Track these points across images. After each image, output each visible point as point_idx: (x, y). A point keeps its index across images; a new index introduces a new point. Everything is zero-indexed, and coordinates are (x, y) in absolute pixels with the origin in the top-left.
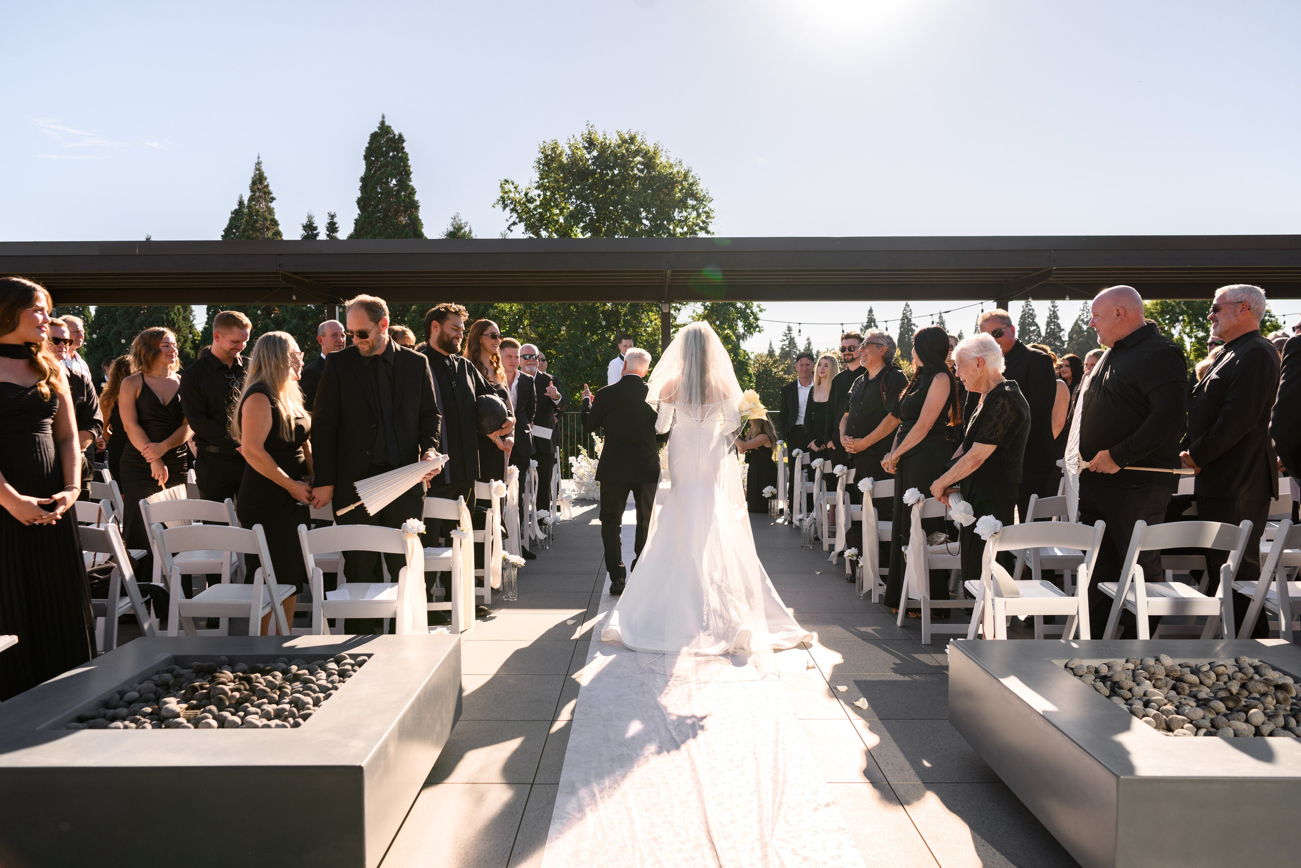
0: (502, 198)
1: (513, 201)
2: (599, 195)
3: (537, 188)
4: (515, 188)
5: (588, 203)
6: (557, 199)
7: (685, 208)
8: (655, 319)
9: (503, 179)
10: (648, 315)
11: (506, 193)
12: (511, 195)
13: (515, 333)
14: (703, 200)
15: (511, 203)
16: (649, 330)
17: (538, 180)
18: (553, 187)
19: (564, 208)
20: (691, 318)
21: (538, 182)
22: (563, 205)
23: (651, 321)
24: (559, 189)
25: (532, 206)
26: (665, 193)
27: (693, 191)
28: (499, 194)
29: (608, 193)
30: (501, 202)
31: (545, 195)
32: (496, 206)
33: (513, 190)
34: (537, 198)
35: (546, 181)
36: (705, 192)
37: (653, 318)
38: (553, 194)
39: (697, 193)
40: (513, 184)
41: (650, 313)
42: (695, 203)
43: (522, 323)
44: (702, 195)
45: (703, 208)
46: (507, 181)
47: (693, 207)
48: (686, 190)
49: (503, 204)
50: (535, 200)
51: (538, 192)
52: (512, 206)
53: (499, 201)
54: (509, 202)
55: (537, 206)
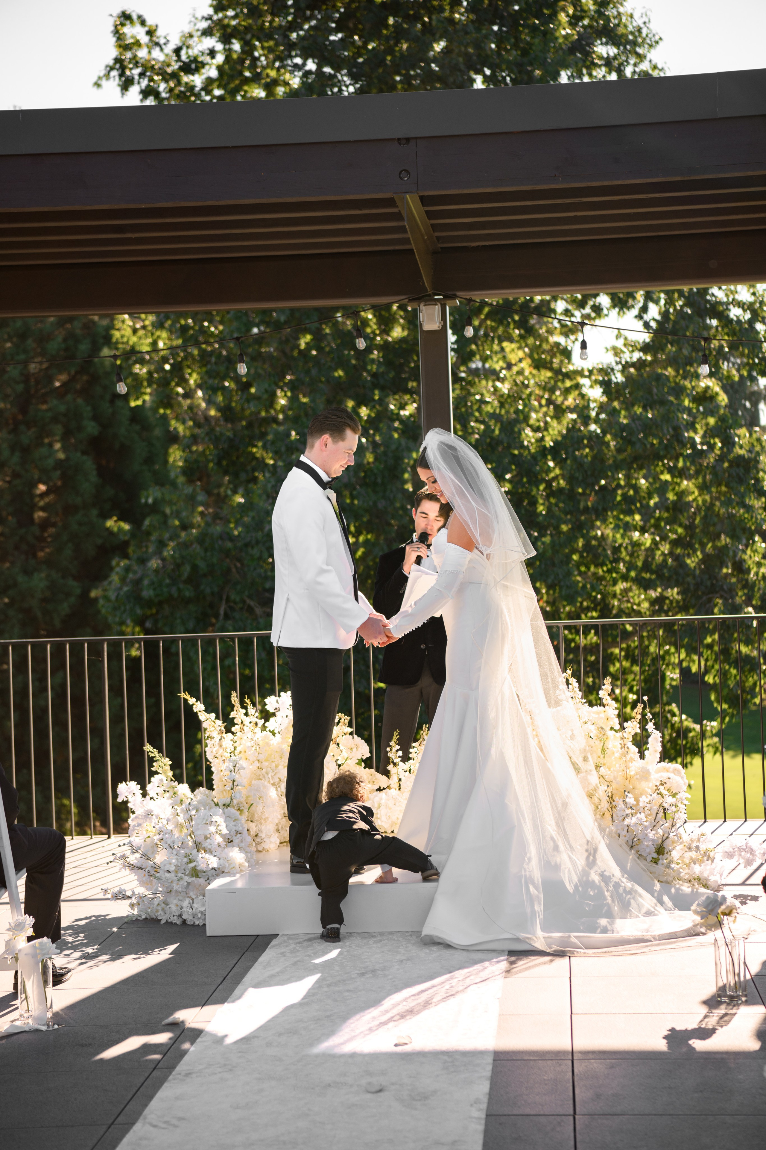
0: (118, 60)
1: (147, 68)
2: (365, 44)
3: (207, 33)
4: (150, 33)
5: (337, 68)
6: (258, 59)
7: (588, 68)
8: (520, 360)
9: (117, 11)
10: (502, 349)
11: (127, 48)
12: (142, 53)
13: (165, 408)
14: (635, 43)
15: (142, 75)
16: (505, 388)
17: (211, 11)
18: (247, 29)
19: (275, 82)
20: (611, 353)
21: (210, 18)
22: (273, 74)
23: (509, 366)
24: (264, 35)
25: (197, 80)
26: (534, 29)
27: (608, 19)
28: (111, 52)
29: (387, 38)
30: (114, 73)
31: (228, 52)
32: (104, 82)
33: (144, 39)
34: (207, 59)
35: (231, 13)
36: (640, 22)
37: (513, 358)
38: (248, 49)
39: (618, 25)
40: (143, 23)
41: (505, 344)
42: (612, 51)
43: (183, 381)
44: (630, 28)
45: (635, 65)
46: (126, 17)
47: (608, 62)
48: (592, 18)
49: (121, 75)
50: (203, 65)
51: (210, 42)
52: (145, 83)
53: (112, 69)
54: (136, 72)
55: (209, 81)
